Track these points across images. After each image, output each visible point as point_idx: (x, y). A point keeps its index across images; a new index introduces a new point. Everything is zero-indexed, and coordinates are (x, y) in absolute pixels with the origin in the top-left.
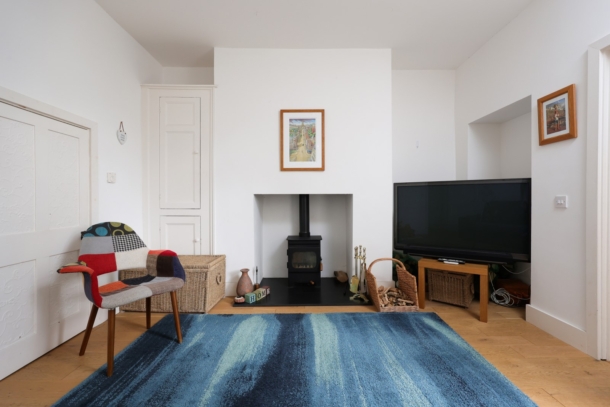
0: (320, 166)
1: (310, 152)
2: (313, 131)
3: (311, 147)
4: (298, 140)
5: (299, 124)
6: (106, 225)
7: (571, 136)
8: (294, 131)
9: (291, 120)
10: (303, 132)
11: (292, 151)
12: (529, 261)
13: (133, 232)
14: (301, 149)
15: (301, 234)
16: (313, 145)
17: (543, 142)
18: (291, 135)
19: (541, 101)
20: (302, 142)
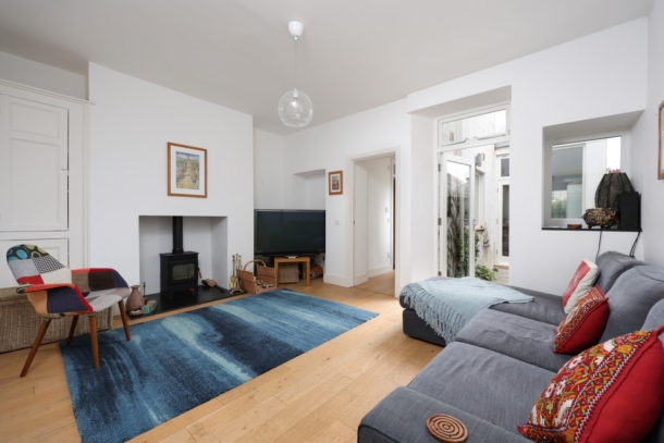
0: (203, 194)
1: (195, 182)
2: (198, 165)
3: (195, 179)
4: (184, 171)
5: (186, 157)
6: (22, 247)
7: (341, 193)
8: (179, 163)
9: (177, 153)
10: (189, 165)
11: (178, 179)
12: (324, 252)
13: (47, 254)
14: (187, 178)
15: (174, 251)
16: (197, 176)
17: (331, 194)
18: (178, 165)
19: (330, 174)
20: (188, 173)
